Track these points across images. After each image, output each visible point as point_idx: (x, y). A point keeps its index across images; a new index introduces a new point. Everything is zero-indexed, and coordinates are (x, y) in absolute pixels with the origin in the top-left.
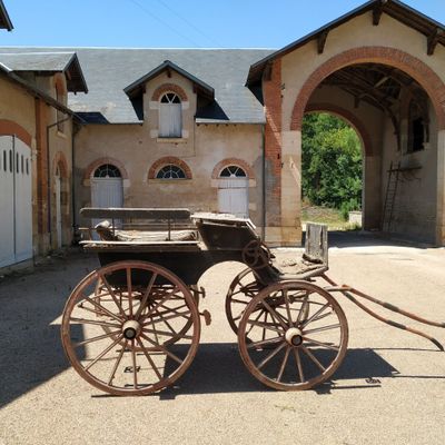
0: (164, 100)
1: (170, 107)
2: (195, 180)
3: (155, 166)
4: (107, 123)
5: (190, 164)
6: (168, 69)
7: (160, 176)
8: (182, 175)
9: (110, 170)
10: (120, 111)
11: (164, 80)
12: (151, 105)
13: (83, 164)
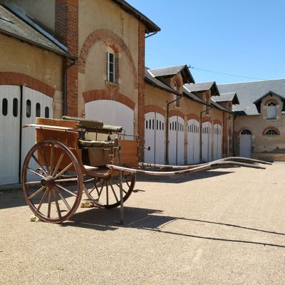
0: (269, 105)
1: (272, 107)
2: (281, 135)
3: (265, 130)
4: (246, 115)
5: (280, 129)
6: (271, 94)
7: (267, 134)
8: (276, 133)
9: (247, 132)
10: (251, 110)
11: (269, 97)
12: (263, 107)
13: (237, 130)
